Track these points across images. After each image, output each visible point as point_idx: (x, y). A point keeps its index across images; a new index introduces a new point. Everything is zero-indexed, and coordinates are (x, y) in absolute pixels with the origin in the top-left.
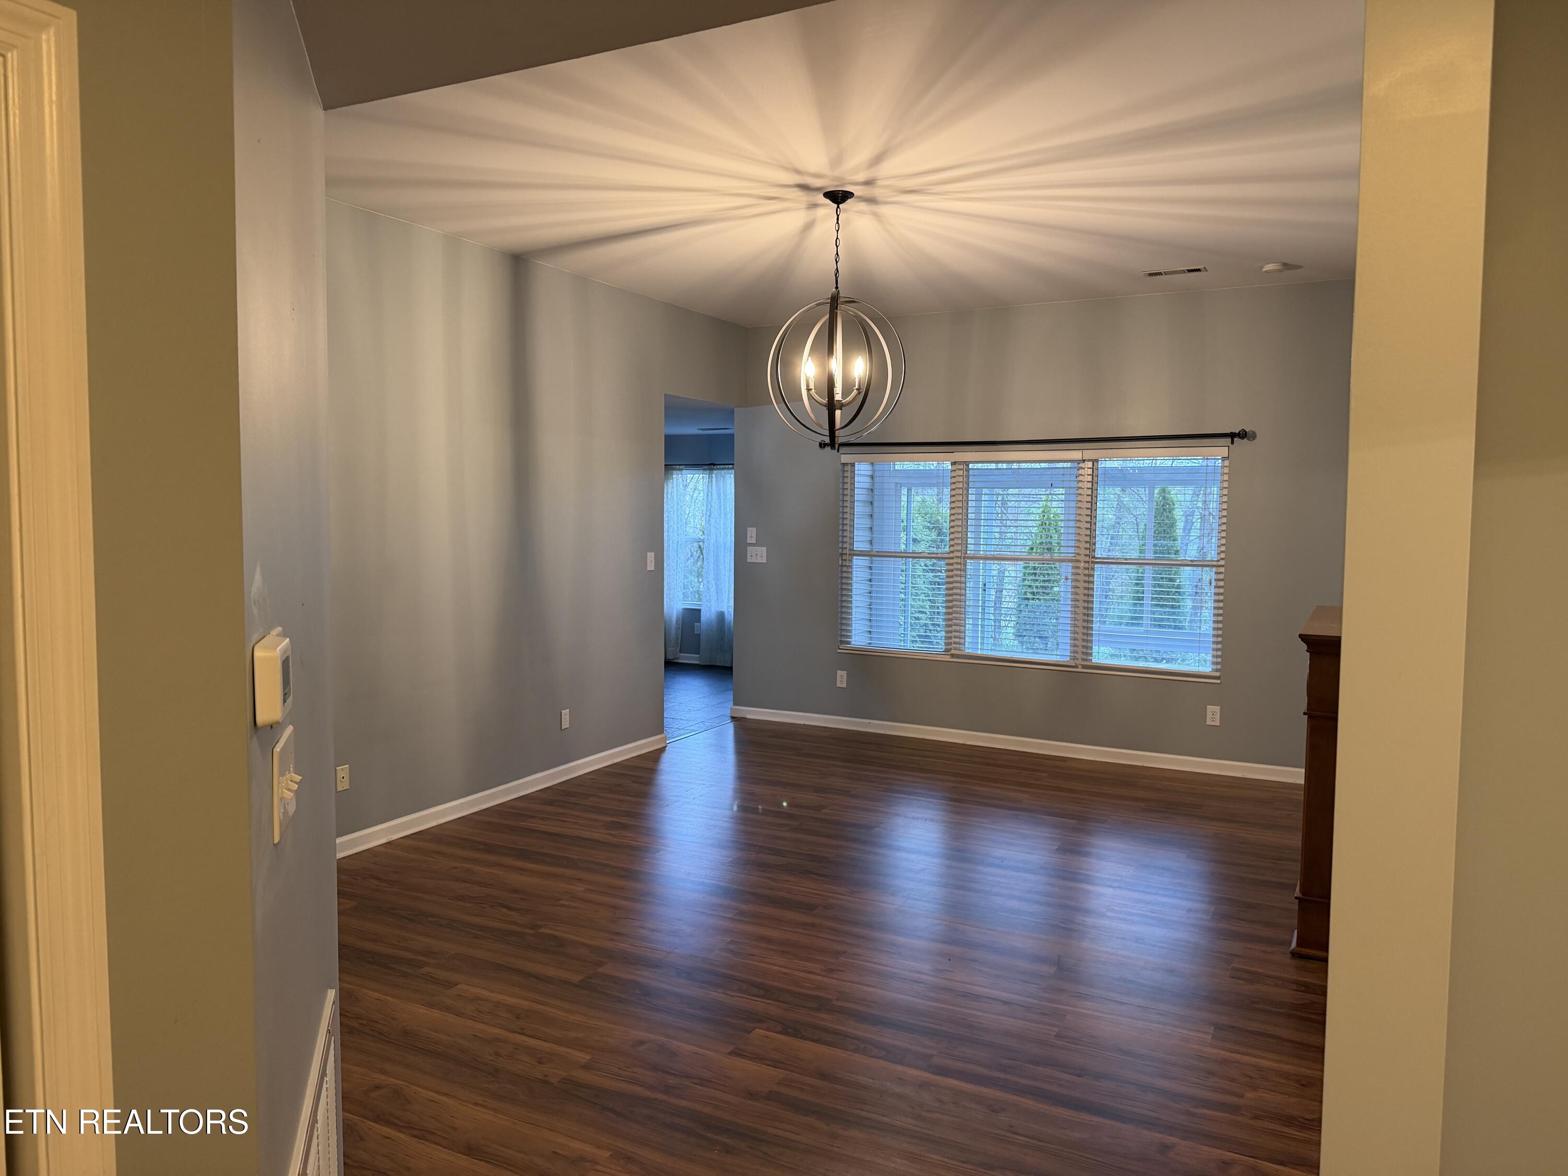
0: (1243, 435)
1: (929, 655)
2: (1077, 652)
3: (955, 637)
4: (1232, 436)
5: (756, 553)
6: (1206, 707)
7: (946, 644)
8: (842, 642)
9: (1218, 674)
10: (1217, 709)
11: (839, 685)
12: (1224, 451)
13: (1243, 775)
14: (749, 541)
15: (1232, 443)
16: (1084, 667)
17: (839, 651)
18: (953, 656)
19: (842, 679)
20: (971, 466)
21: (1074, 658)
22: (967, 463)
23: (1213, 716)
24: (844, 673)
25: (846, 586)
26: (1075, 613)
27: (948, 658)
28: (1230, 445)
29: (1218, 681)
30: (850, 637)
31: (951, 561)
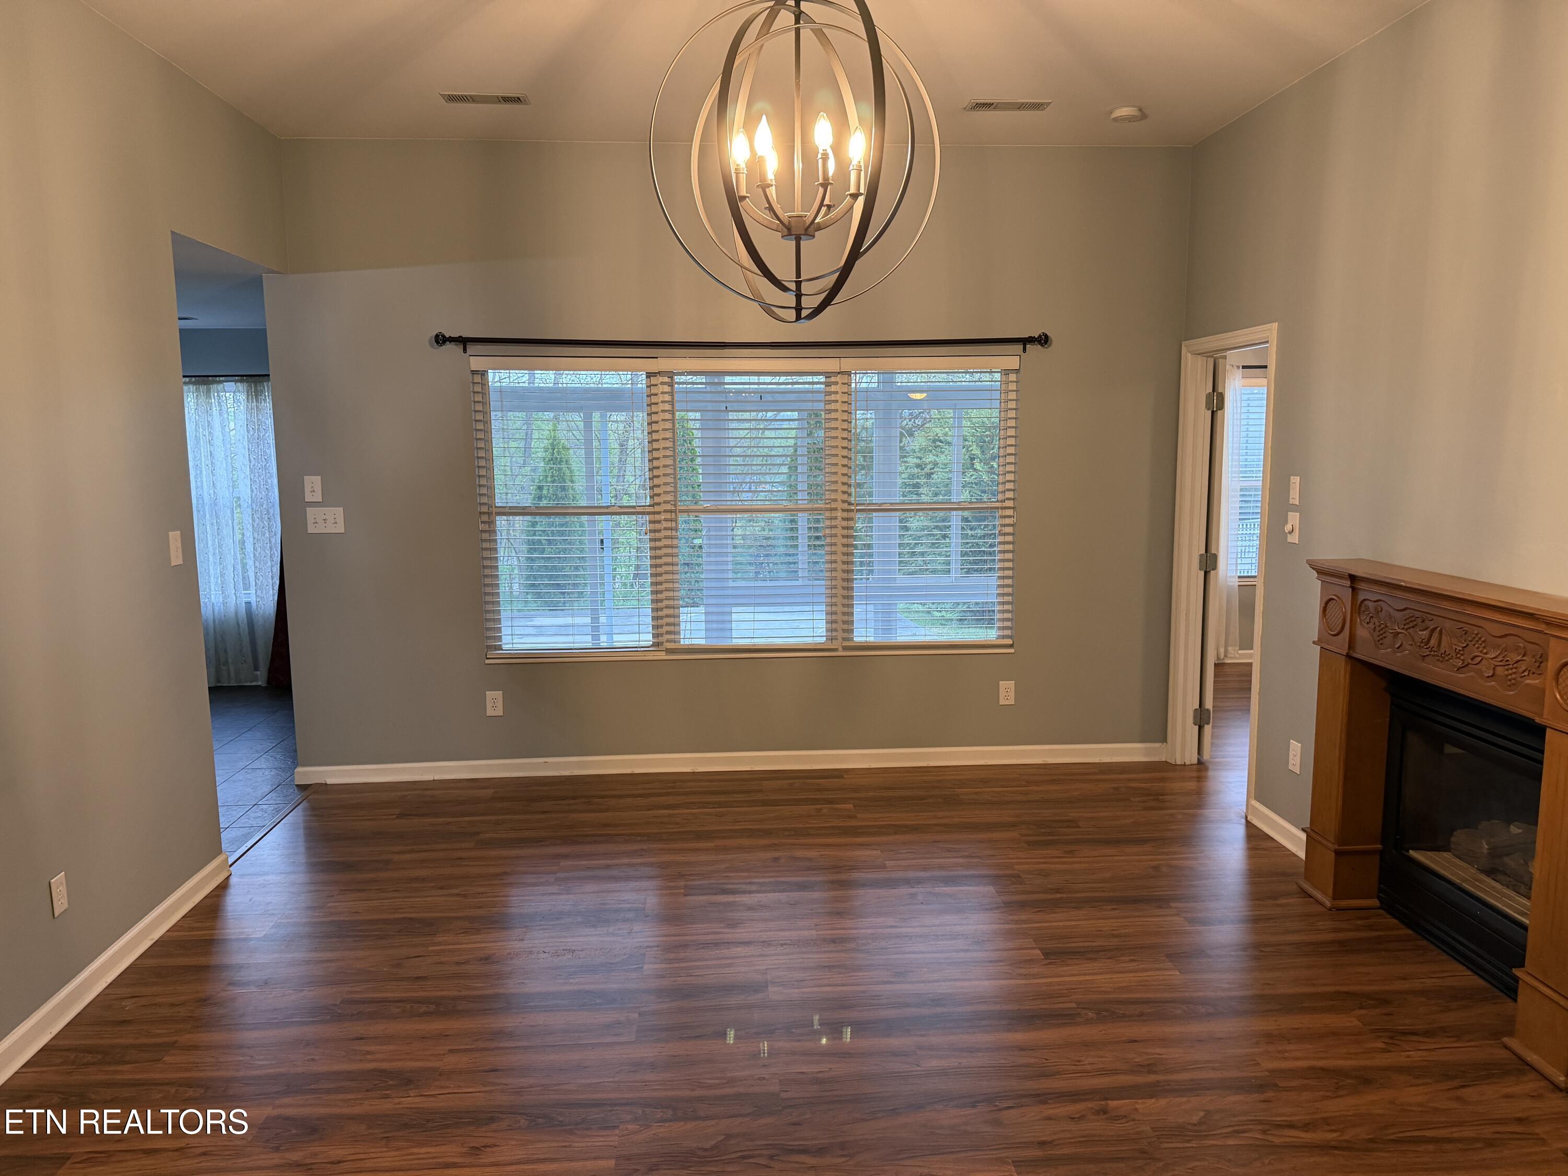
0: (1043, 340)
1: (633, 654)
2: (836, 630)
3: (668, 624)
4: (1025, 342)
5: (324, 517)
6: (999, 683)
7: (655, 636)
8: (489, 647)
9: (1009, 642)
10: (1011, 684)
11: (490, 712)
12: (1013, 362)
13: (1044, 761)
14: (309, 498)
15: (1024, 350)
16: (845, 648)
17: (487, 661)
18: (669, 651)
19: (494, 702)
20: (677, 379)
21: (831, 639)
22: (671, 375)
23: (1007, 692)
24: (498, 694)
25: (489, 562)
26: (833, 579)
27: (662, 656)
28: (1022, 353)
29: (1012, 651)
30: (500, 638)
31: (657, 517)
